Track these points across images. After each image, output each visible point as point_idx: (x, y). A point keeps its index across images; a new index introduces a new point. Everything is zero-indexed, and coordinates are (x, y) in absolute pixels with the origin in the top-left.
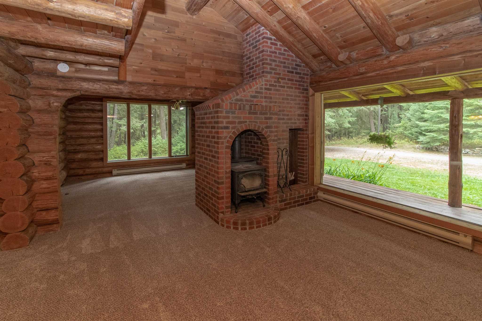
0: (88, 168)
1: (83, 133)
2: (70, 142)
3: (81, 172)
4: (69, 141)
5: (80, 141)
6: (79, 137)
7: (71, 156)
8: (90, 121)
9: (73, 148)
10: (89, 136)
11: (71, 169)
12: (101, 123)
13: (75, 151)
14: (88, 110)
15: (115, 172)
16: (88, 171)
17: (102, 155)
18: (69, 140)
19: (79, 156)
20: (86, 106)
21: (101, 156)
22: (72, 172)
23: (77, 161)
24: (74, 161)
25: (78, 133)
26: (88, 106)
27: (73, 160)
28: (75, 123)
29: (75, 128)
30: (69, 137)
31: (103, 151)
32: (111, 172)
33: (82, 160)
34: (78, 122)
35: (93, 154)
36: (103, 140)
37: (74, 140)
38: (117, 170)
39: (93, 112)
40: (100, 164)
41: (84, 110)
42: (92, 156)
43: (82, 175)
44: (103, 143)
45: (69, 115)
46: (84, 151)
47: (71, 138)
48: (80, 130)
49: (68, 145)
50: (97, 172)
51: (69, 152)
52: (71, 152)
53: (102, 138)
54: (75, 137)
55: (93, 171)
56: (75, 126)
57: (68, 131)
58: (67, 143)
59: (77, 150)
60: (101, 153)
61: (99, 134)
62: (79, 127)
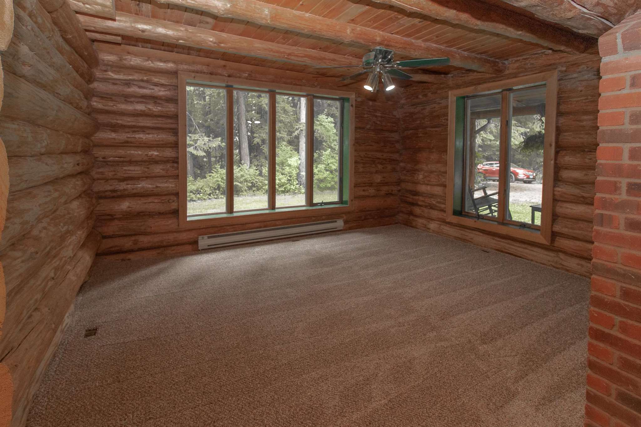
0: (145, 234)
1: (132, 152)
2: (102, 173)
3: (127, 243)
4: (100, 170)
5: (125, 170)
6: (123, 162)
7: (106, 206)
8: (148, 125)
9: (109, 188)
10: (145, 158)
11: (104, 237)
12: (173, 129)
13: (115, 194)
14: (144, 97)
15: (204, 242)
16: (145, 240)
17: (176, 204)
18: (99, 168)
19: (125, 205)
20: (140, 87)
21: (174, 206)
22: (107, 244)
23: (119, 219)
24: (112, 217)
25: (121, 152)
26: (144, 88)
27: (108, 215)
28: (115, 128)
29: (114, 139)
30: (100, 161)
31: (177, 194)
32: (196, 242)
33: (129, 216)
34: (123, 127)
35: (156, 201)
36: (178, 168)
37: (112, 169)
38: (209, 238)
39: (155, 103)
40: (170, 223)
41: (135, 97)
42: (153, 205)
43: (131, 251)
44: (178, 176)
45: (100, 106)
46: (135, 194)
47: (106, 162)
48: (126, 144)
49: (98, 179)
50: (165, 244)
51: (101, 196)
52: (106, 198)
53: (175, 165)
54: (114, 162)
55: (156, 239)
56: (114, 135)
57: (95, 146)
58: (96, 176)
59: (119, 193)
60: (174, 198)
61: (169, 153)
62: (122, 136)
